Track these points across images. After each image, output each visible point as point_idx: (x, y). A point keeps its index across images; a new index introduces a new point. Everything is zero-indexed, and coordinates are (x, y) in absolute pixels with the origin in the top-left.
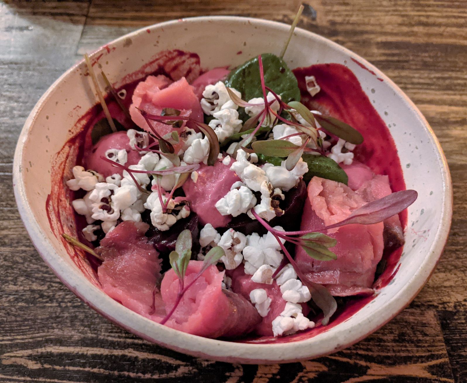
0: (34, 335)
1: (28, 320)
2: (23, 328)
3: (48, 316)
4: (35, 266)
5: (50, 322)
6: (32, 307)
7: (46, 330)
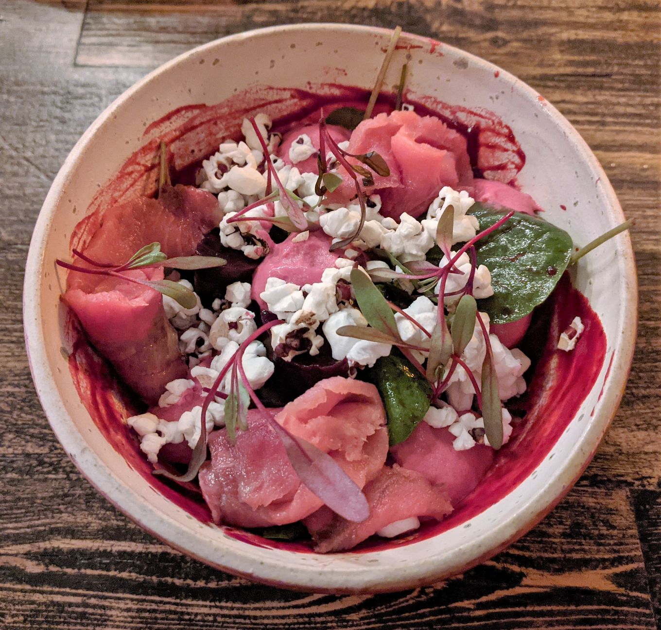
0: (33, 523)
1: (23, 500)
2: (15, 511)
3: (52, 494)
4: (29, 417)
5: (55, 503)
6: (27, 480)
7: (50, 516)
